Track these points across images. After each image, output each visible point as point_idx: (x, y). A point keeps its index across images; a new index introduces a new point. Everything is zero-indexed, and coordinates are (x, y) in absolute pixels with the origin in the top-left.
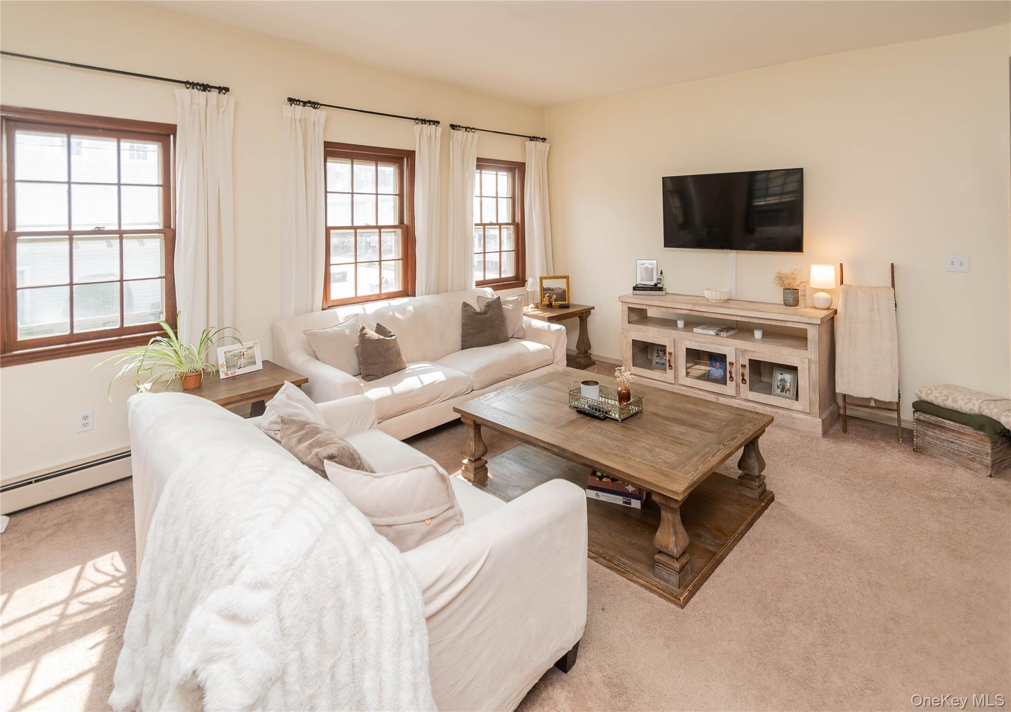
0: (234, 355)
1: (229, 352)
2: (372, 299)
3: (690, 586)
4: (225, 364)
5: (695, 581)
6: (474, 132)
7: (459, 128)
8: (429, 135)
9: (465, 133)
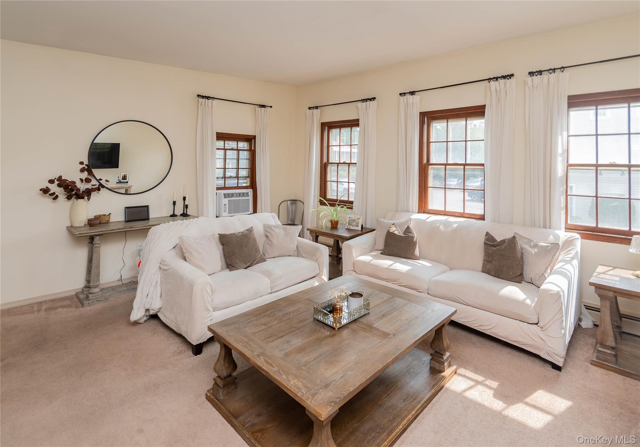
0: (352, 220)
1: (351, 218)
2: (456, 215)
3: (213, 397)
4: (348, 222)
5: (216, 401)
6: (562, 72)
7: (540, 72)
8: (498, 89)
9: (545, 76)
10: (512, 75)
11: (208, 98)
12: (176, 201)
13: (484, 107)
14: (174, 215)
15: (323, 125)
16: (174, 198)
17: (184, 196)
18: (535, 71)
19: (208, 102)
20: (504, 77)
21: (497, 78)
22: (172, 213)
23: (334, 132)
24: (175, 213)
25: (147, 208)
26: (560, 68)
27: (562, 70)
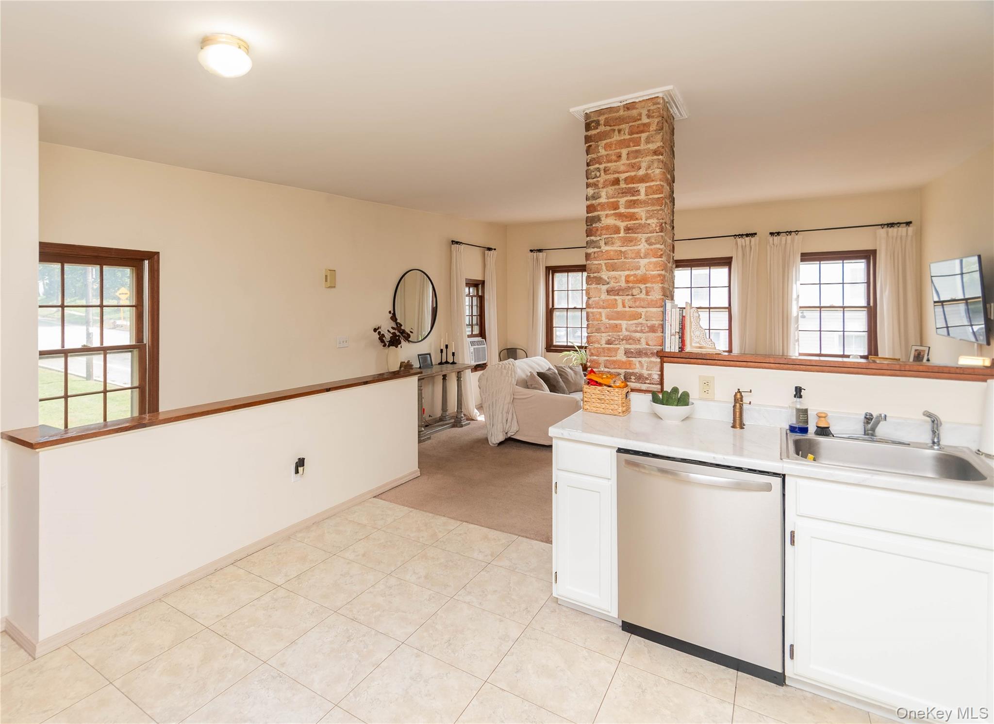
6: (797, 234)
7: (778, 233)
8: (744, 244)
9: (783, 237)
10: (756, 234)
11: (459, 243)
12: (443, 349)
13: (731, 258)
15: (548, 269)
16: (441, 346)
17: (447, 344)
18: (774, 232)
20: (747, 235)
21: (742, 235)
22: (440, 361)
23: (558, 276)
24: (442, 361)
25: (429, 355)
26: (795, 232)
27: (797, 233)
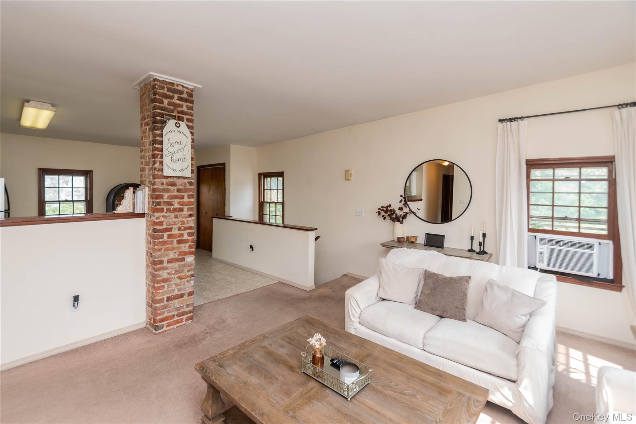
11: (515, 119)
12: (473, 236)
14: (471, 250)
16: (471, 233)
17: (484, 233)
19: (511, 126)
22: (470, 248)
24: (473, 248)
25: (442, 237)
